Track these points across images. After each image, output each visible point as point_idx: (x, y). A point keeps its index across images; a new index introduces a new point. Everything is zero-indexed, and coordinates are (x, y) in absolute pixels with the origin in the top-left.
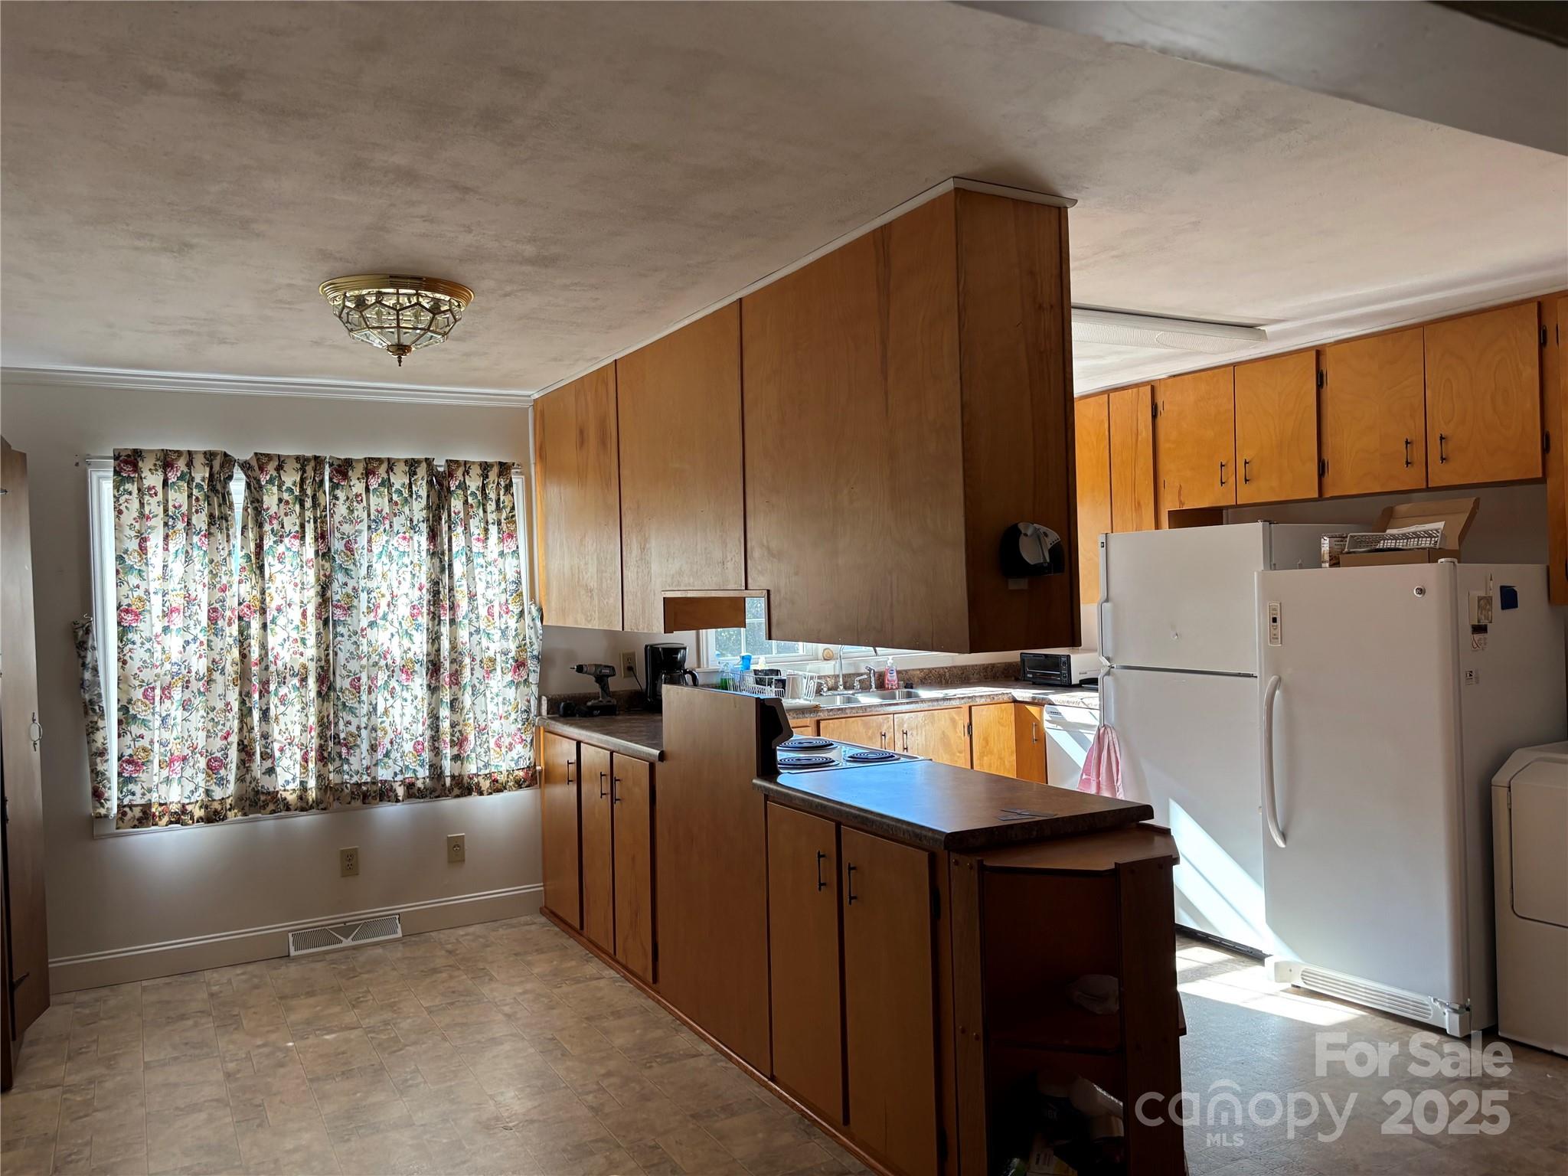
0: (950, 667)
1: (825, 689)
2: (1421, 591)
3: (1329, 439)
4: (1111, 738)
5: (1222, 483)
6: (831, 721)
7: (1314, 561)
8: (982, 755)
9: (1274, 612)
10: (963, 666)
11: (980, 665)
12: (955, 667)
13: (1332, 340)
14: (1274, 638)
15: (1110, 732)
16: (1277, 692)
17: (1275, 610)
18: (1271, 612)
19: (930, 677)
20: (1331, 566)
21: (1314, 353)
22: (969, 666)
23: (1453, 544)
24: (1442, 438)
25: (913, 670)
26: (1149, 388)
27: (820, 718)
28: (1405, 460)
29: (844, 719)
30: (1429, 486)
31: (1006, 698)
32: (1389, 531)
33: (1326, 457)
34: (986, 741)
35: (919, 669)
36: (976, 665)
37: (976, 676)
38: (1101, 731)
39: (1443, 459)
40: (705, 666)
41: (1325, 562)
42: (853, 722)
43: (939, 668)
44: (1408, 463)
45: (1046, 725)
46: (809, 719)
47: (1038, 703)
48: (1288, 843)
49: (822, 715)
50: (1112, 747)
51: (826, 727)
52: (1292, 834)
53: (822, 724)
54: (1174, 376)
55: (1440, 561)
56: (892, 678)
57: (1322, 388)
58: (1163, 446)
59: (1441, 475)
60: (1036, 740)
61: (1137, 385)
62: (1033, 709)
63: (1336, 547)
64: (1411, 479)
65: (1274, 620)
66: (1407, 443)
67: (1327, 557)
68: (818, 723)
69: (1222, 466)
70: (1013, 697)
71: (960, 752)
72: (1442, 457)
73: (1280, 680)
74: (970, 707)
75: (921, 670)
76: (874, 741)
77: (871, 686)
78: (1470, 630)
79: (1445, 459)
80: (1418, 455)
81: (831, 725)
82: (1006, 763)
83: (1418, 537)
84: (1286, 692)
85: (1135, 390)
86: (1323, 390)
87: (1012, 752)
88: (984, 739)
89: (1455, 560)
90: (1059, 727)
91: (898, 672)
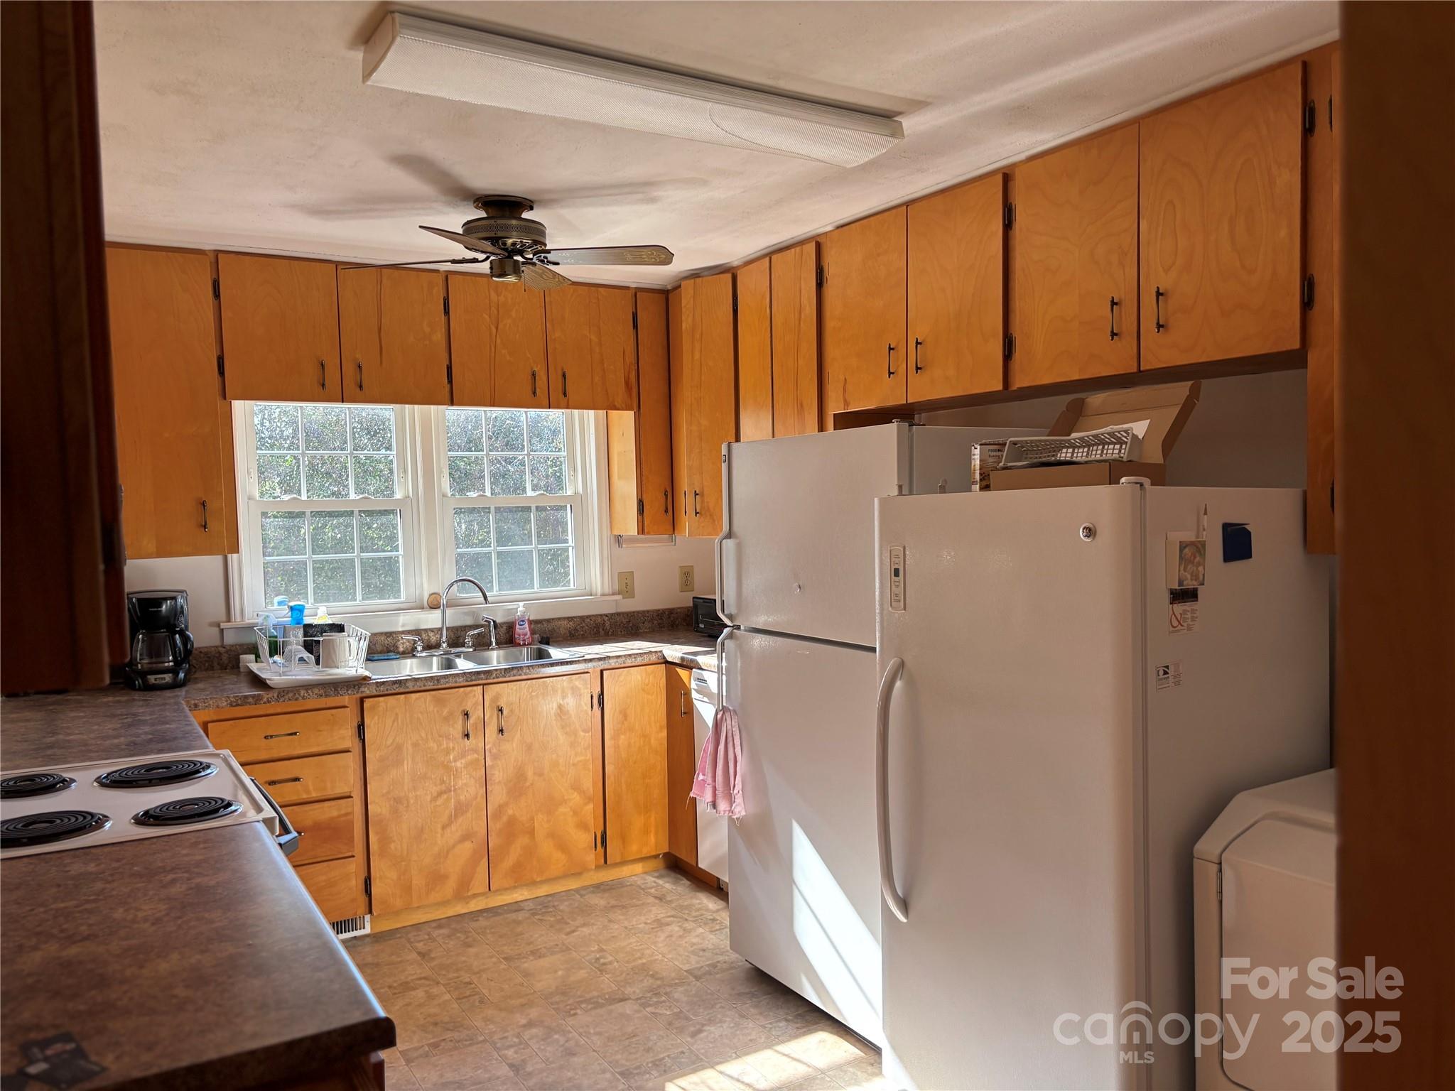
0: (612, 614)
1: (419, 648)
2: (1090, 532)
3: (1018, 304)
4: (729, 727)
5: (890, 373)
6: (381, 699)
7: (956, 482)
8: (615, 737)
9: (897, 561)
10: (630, 613)
11: (654, 611)
12: (618, 614)
13: (1023, 156)
14: (895, 599)
15: (728, 719)
16: (898, 684)
17: (897, 557)
18: (893, 559)
19: (583, 627)
20: (982, 489)
21: (999, 178)
22: (638, 612)
23: (1154, 455)
24: (1159, 294)
25: (559, 619)
26: (813, 245)
27: (364, 695)
28: (1110, 329)
29: (403, 696)
30: (1142, 369)
31: (653, 658)
32: (1074, 435)
33: (1016, 331)
34: (625, 715)
35: (568, 618)
36: (648, 611)
37: (647, 624)
38: (719, 716)
39: (1159, 326)
40: (238, 619)
41: (974, 483)
42: (417, 699)
43: (597, 616)
44: (1113, 334)
45: (694, 695)
46: (347, 697)
47: (688, 665)
48: (910, 916)
49: (366, 691)
50: (730, 739)
51: (373, 708)
52: (915, 905)
53: (367, 703)
54: (842, 226)
55: (1123, 480)
56: (523, 631)
57: (1011, 229)
58: (830, 324)
59: (1160, 353)
60: (685, 713)
61: (801, 243)
62: (683, 673)
63: (991, 460)
64: (1116, 360)
65: (897, 573)
66: (1113, 303)
67: (977, 477)
68: (362, 700)
69: (890, 349)
70: (664, 658)
71: (585, 731)
72: (1158, 323)
73: (902, 664)
74: (602, 672)
75: (570, 619)
76: (451, 723)
77: (491, 642)
78: (1166, 597)
79: (1162, 326)
80: (1128, 324)
81: (383, 704)
82: (652, 741)
83: (1104, 443)
84: (911, 684)
85: (798, 249)
86: (1011, 233)
87: (661, 728)
88: (620, 712)
89: (1146, 481)
90: (706, 699)
91: (531, 622)
